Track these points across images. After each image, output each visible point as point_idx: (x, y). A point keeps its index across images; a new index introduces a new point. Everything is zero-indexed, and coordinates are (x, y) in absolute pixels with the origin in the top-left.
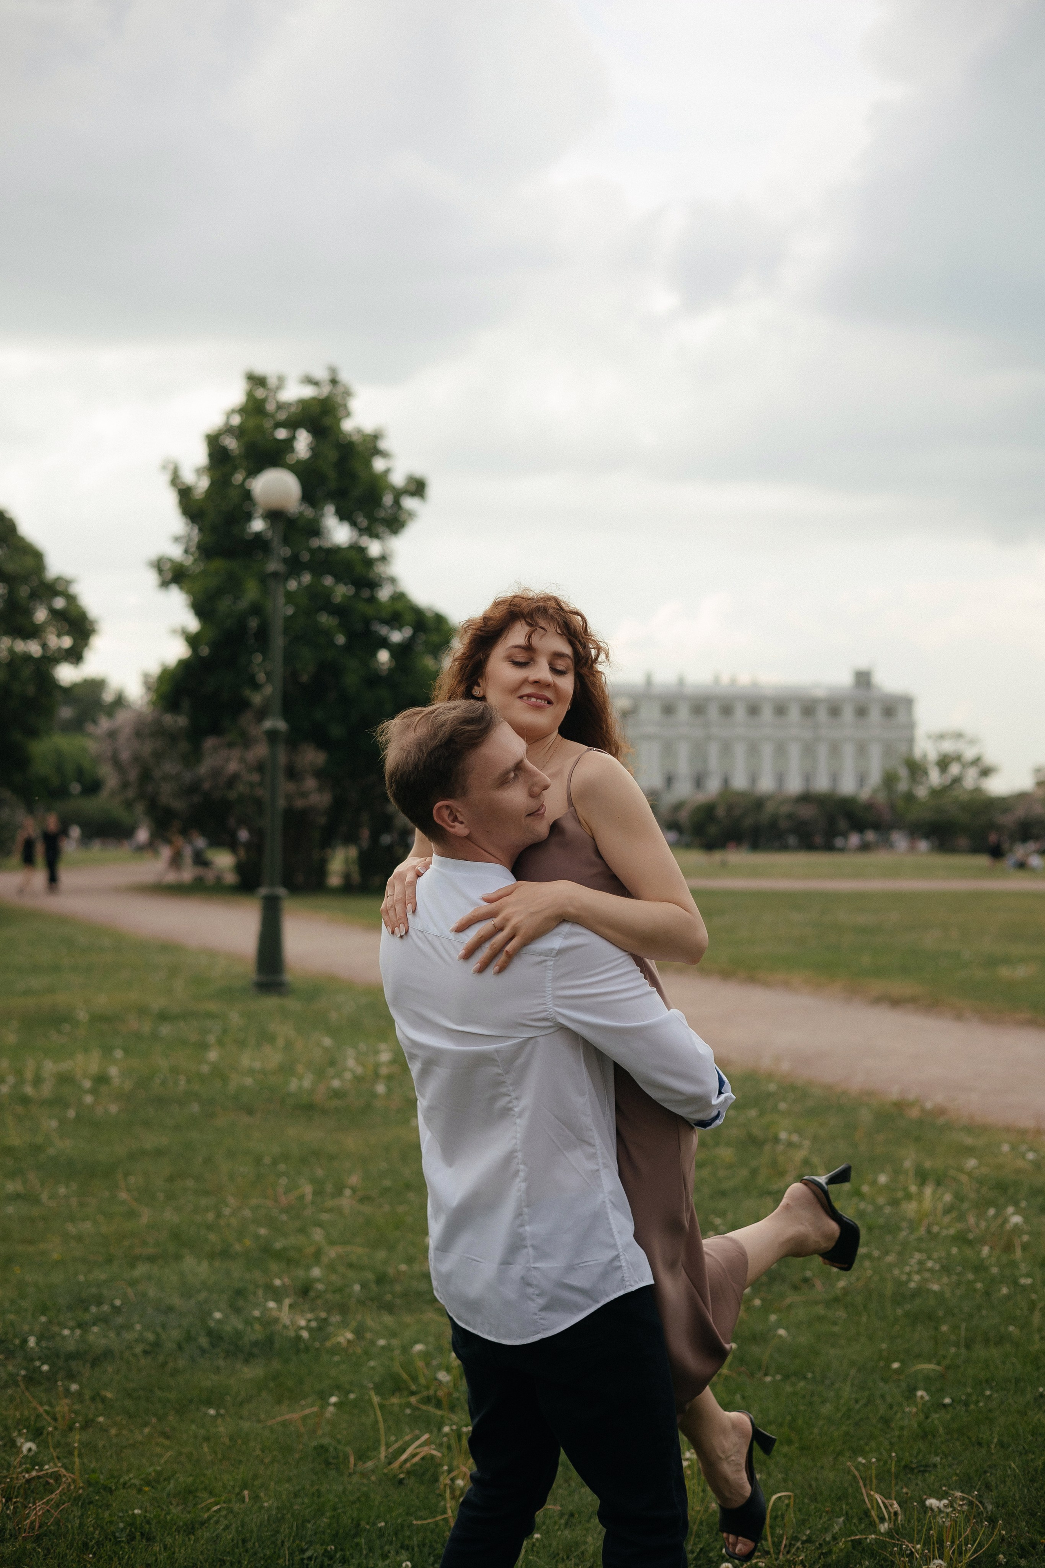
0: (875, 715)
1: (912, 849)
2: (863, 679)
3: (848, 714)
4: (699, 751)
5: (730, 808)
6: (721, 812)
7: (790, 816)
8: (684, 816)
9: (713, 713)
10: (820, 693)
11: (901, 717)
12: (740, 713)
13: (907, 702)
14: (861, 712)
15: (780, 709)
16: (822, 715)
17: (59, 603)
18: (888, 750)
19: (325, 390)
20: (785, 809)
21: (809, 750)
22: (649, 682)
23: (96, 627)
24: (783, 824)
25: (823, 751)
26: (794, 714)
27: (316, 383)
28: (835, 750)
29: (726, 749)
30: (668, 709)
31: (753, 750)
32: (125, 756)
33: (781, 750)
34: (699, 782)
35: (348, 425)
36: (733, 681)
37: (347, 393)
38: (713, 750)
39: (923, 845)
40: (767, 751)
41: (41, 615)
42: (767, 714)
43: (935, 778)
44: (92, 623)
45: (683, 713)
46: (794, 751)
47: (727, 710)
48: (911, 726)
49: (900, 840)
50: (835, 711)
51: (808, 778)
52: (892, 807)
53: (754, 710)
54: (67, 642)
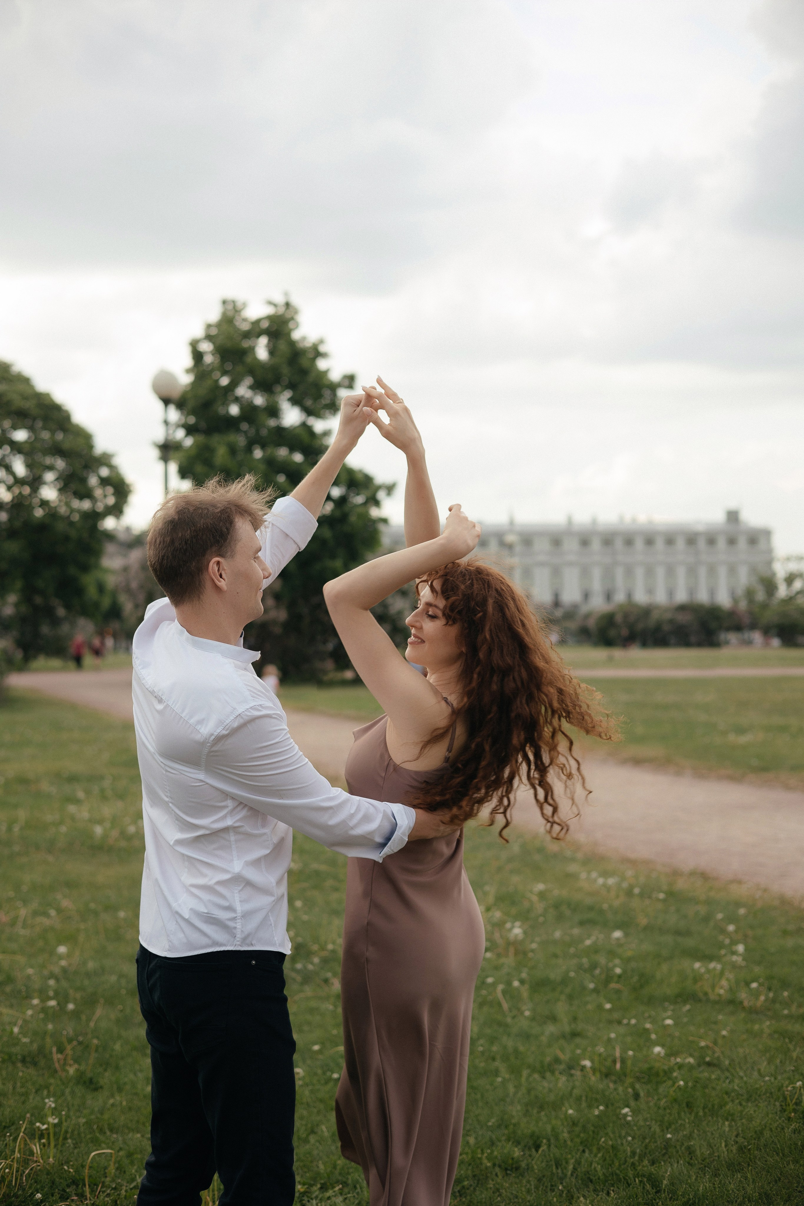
0: (742, 543)
1: (767, 644)
2: (733, 516)
3: (721, 543)
4: (608, 573)
5: (626, 616)
6: (619, 618)
7: (671, 621)
8: (591, 623)
9: (619, 544)
10: (700, 528)
11: (762, 545)
12: (639, 544)
13: (767, 533)
14: (732, 541)
15: (670, 540)
16: (702, 544)
17: (104, 472)
18: (753, 570)
19: (281, 310)
20: (668, 616)
21: (692, 571)
22: (570, 522)
23: (132, 488)
24: (666, 628)
25: (702, 572)
26: (680, 544)
27: (275, 305)
28: (712, 570)
29: (629, 572)
30: (585, 542)
31: (650, 572)
32: (134, 585)
33: (670, 571)
34: (608, 596)
35: (296, 335)
36: (634, 521)
37: (296, 312)
38: (619, 573)
39: (776, 642)
40: (660, 572)
41: (93, 481)
42: (660, 544)
43: (782, 591)
44: (128, 486)
45: (596, 545)
46: (681, 572)
47: (629, 541)
48: (770, 551)
49: (757, 637)
50: (711, 541)
51: (692, 591)
52: (751, 613)
53: (649, 541)
54: (111, 501)
